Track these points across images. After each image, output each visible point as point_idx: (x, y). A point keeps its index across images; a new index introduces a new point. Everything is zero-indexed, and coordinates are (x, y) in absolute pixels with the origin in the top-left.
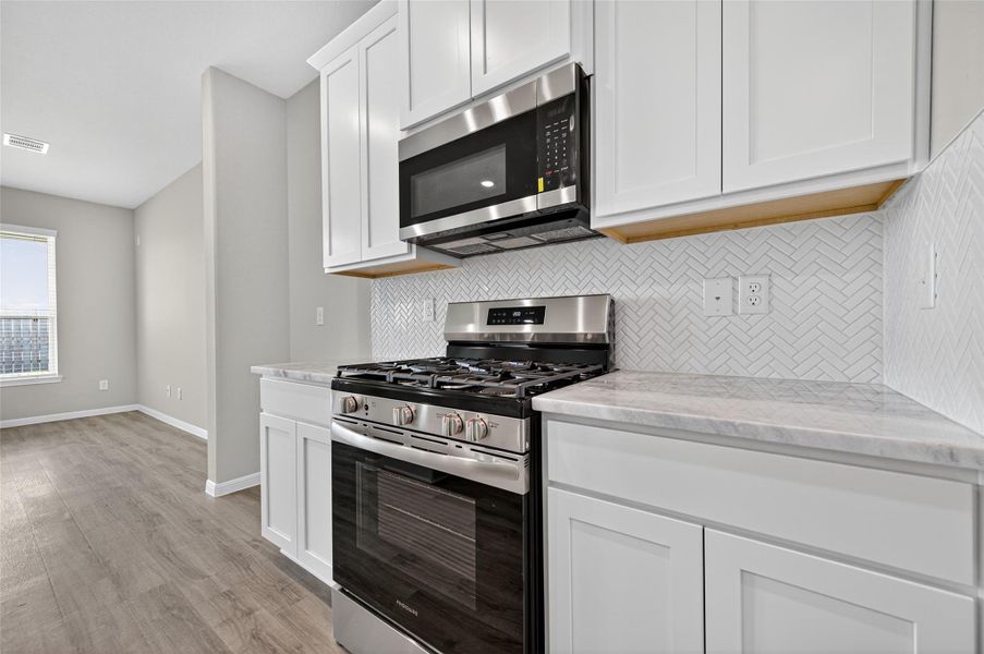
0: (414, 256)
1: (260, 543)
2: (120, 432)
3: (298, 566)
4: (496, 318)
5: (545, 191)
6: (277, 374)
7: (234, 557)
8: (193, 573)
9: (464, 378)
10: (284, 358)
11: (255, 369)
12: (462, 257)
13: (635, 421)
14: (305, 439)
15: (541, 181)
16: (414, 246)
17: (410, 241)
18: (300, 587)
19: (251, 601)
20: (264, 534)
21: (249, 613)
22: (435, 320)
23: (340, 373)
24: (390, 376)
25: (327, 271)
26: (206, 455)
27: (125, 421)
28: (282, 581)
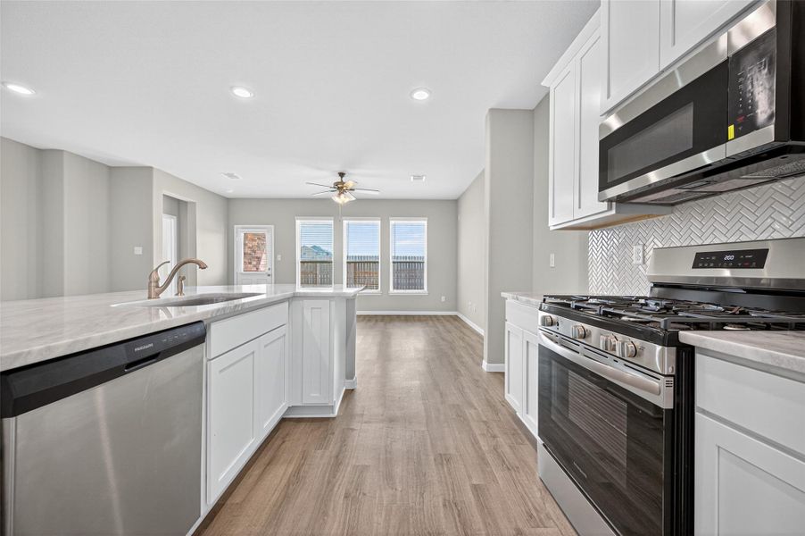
0: (613, 212)
1: (505, 404)
2: (449, 326)
3: (526, 427)
4: (703, 262)
5: (735, 138)
6: (513, 298)
7: (490, 404)
8: (471, 405)
9: (634, 312)
10: (525, 289)
11: (504, 294)
12: (673, 205)
13: (783, 366)
14: (528, 342)
15: (731, 129)
16: (614, 204)
17: (610, 201)
18: (524, 437)
19: (496, 431)
20: (506, 397)
21: (494, 437)
22: (644, 263)
23: (544, 300)
24: (573, 304)
25: (552, 228)
26: (482, 344)
27: (452, 320)
28: (515, 430)
